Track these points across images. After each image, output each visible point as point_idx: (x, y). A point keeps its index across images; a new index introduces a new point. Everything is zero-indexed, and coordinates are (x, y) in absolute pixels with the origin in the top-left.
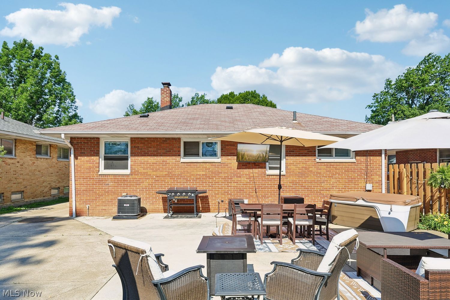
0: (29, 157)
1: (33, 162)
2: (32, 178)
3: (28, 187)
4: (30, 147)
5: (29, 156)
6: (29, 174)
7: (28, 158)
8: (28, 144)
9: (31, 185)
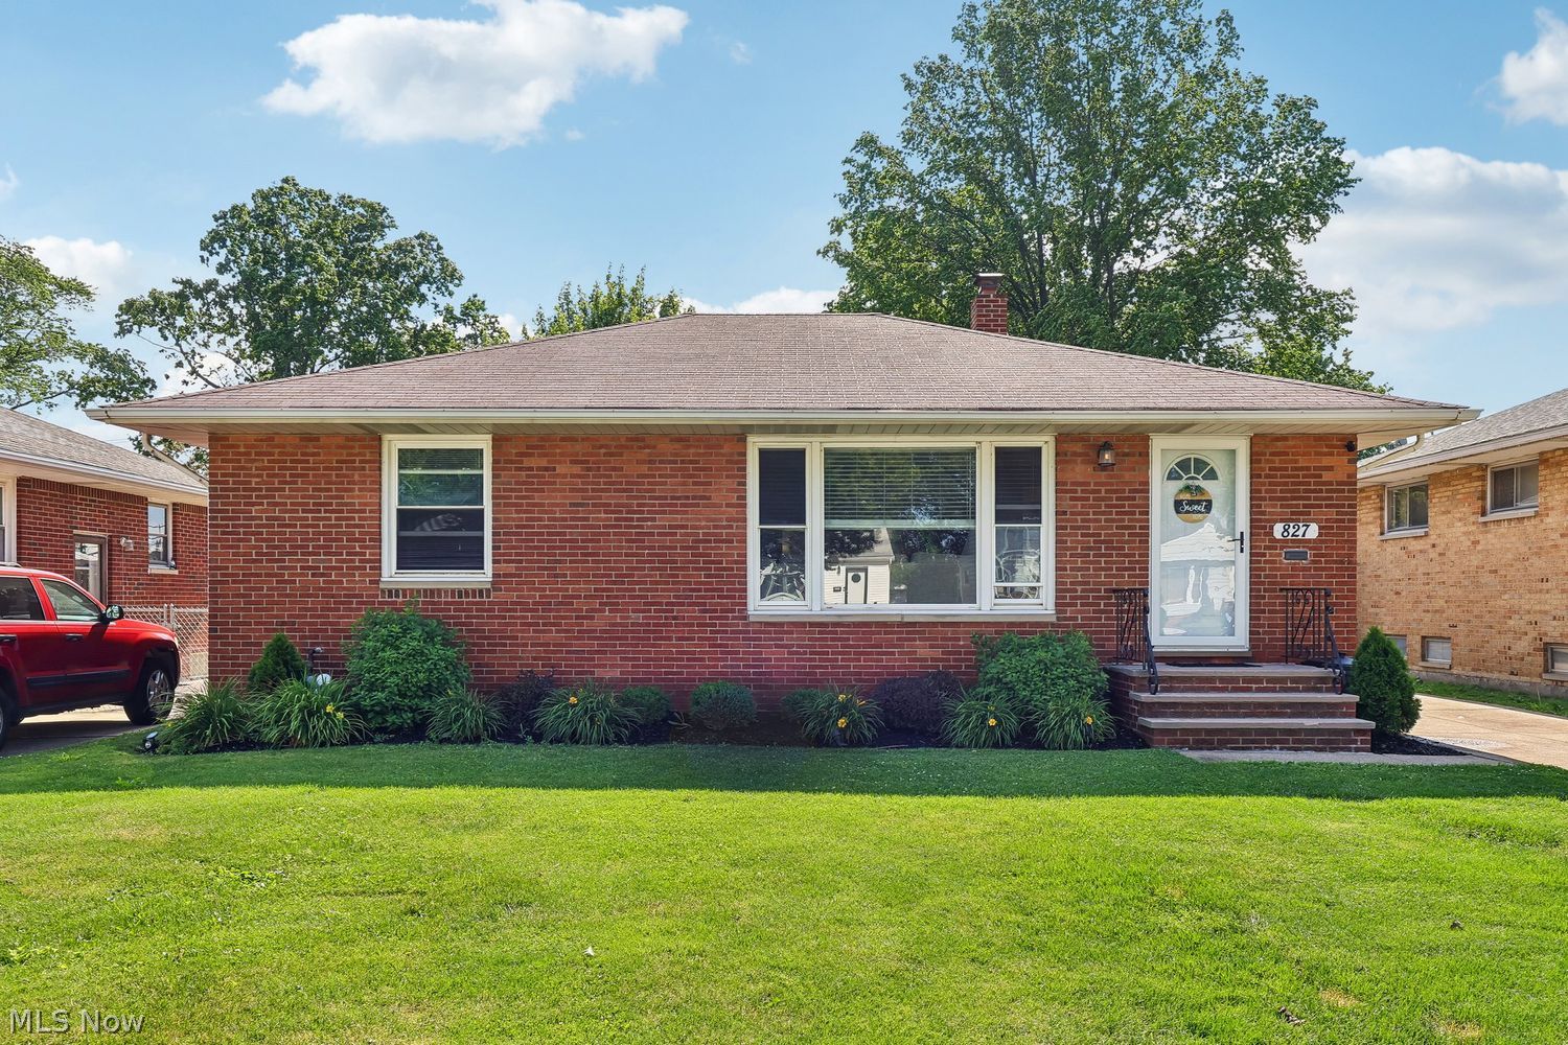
0: (1460, 524)
1: (1472, 538)
2: (1471, 597)
3: (1461, 626)
4: (1463, 491)
5: (1460, 520)
6: (1460, 582)
7: (1459, 528)
8: (1457, 482)
9: (1469, 621)
